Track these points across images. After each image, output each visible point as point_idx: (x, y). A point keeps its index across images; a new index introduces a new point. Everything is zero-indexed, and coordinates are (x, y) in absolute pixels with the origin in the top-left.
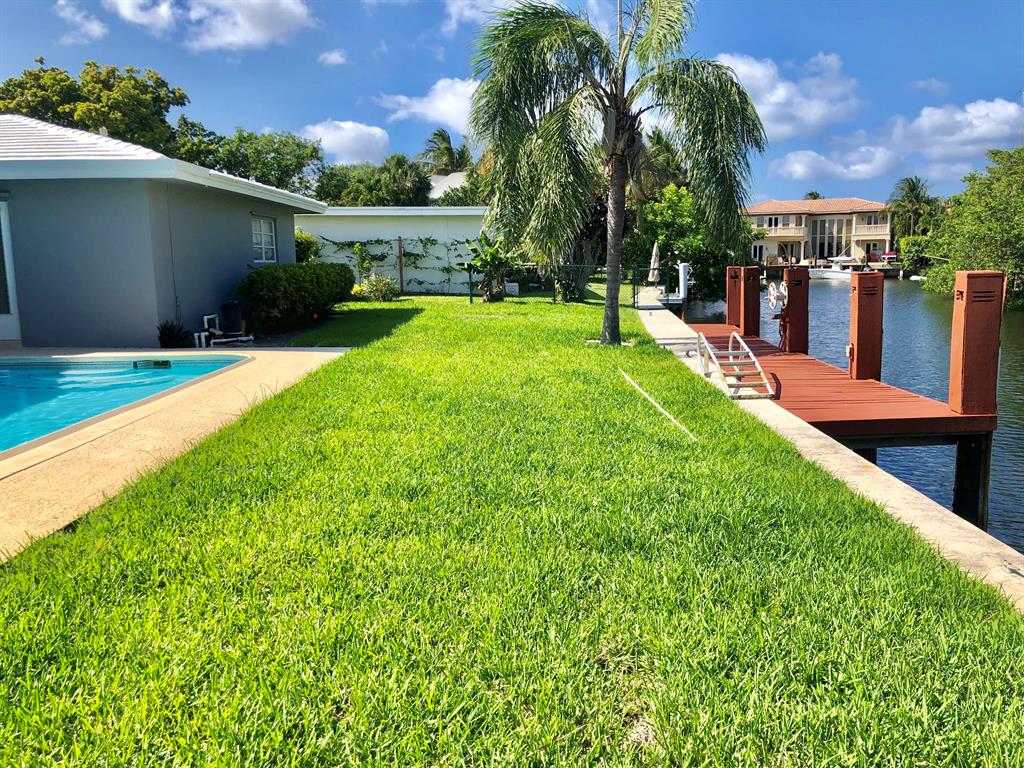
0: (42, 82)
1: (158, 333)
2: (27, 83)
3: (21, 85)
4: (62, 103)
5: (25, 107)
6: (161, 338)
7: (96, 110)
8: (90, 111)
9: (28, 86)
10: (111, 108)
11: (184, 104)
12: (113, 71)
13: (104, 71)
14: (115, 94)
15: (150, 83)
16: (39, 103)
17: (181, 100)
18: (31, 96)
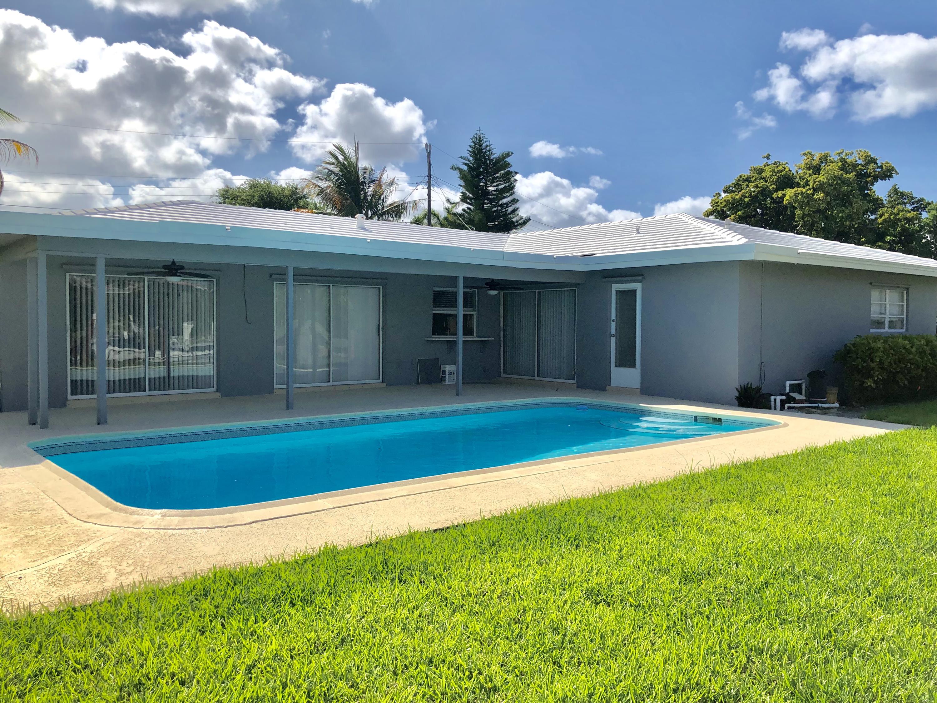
0: (763, 175)
1: (737, 394)
2: (753, 177)
3: (748, 180)
4: (777, 190)
5: (748, 197)
6: (738, 398)
7: (802, 193)
8: (796, 195)
9: (753, 179)
10: (815, 190)
11: (892, 177)
12: (826, 156)
13: (817, 158)
14: (822, 178)
15: (860, 162)
16: (759, 192)
17: (887, 174)
18: (754, 187)
